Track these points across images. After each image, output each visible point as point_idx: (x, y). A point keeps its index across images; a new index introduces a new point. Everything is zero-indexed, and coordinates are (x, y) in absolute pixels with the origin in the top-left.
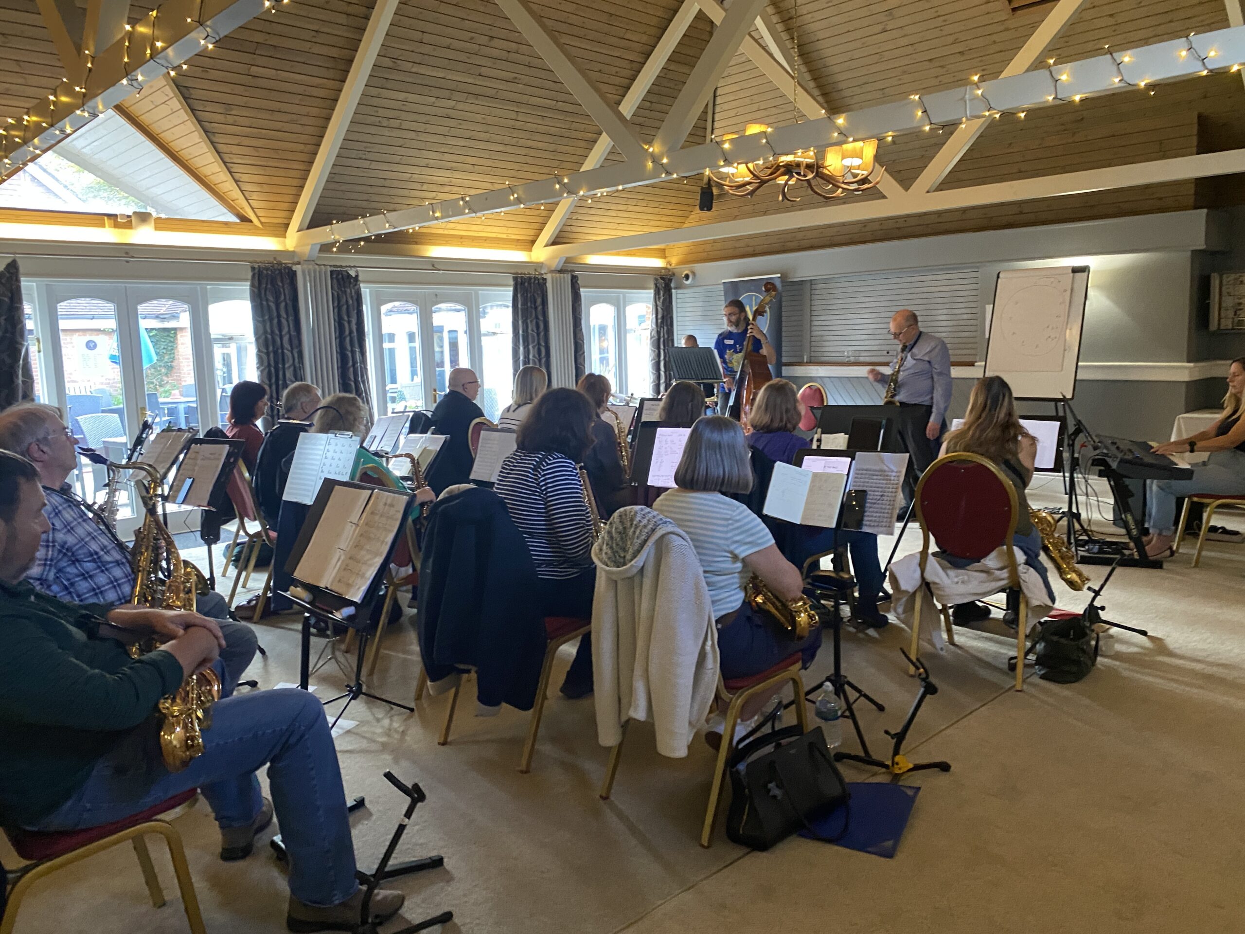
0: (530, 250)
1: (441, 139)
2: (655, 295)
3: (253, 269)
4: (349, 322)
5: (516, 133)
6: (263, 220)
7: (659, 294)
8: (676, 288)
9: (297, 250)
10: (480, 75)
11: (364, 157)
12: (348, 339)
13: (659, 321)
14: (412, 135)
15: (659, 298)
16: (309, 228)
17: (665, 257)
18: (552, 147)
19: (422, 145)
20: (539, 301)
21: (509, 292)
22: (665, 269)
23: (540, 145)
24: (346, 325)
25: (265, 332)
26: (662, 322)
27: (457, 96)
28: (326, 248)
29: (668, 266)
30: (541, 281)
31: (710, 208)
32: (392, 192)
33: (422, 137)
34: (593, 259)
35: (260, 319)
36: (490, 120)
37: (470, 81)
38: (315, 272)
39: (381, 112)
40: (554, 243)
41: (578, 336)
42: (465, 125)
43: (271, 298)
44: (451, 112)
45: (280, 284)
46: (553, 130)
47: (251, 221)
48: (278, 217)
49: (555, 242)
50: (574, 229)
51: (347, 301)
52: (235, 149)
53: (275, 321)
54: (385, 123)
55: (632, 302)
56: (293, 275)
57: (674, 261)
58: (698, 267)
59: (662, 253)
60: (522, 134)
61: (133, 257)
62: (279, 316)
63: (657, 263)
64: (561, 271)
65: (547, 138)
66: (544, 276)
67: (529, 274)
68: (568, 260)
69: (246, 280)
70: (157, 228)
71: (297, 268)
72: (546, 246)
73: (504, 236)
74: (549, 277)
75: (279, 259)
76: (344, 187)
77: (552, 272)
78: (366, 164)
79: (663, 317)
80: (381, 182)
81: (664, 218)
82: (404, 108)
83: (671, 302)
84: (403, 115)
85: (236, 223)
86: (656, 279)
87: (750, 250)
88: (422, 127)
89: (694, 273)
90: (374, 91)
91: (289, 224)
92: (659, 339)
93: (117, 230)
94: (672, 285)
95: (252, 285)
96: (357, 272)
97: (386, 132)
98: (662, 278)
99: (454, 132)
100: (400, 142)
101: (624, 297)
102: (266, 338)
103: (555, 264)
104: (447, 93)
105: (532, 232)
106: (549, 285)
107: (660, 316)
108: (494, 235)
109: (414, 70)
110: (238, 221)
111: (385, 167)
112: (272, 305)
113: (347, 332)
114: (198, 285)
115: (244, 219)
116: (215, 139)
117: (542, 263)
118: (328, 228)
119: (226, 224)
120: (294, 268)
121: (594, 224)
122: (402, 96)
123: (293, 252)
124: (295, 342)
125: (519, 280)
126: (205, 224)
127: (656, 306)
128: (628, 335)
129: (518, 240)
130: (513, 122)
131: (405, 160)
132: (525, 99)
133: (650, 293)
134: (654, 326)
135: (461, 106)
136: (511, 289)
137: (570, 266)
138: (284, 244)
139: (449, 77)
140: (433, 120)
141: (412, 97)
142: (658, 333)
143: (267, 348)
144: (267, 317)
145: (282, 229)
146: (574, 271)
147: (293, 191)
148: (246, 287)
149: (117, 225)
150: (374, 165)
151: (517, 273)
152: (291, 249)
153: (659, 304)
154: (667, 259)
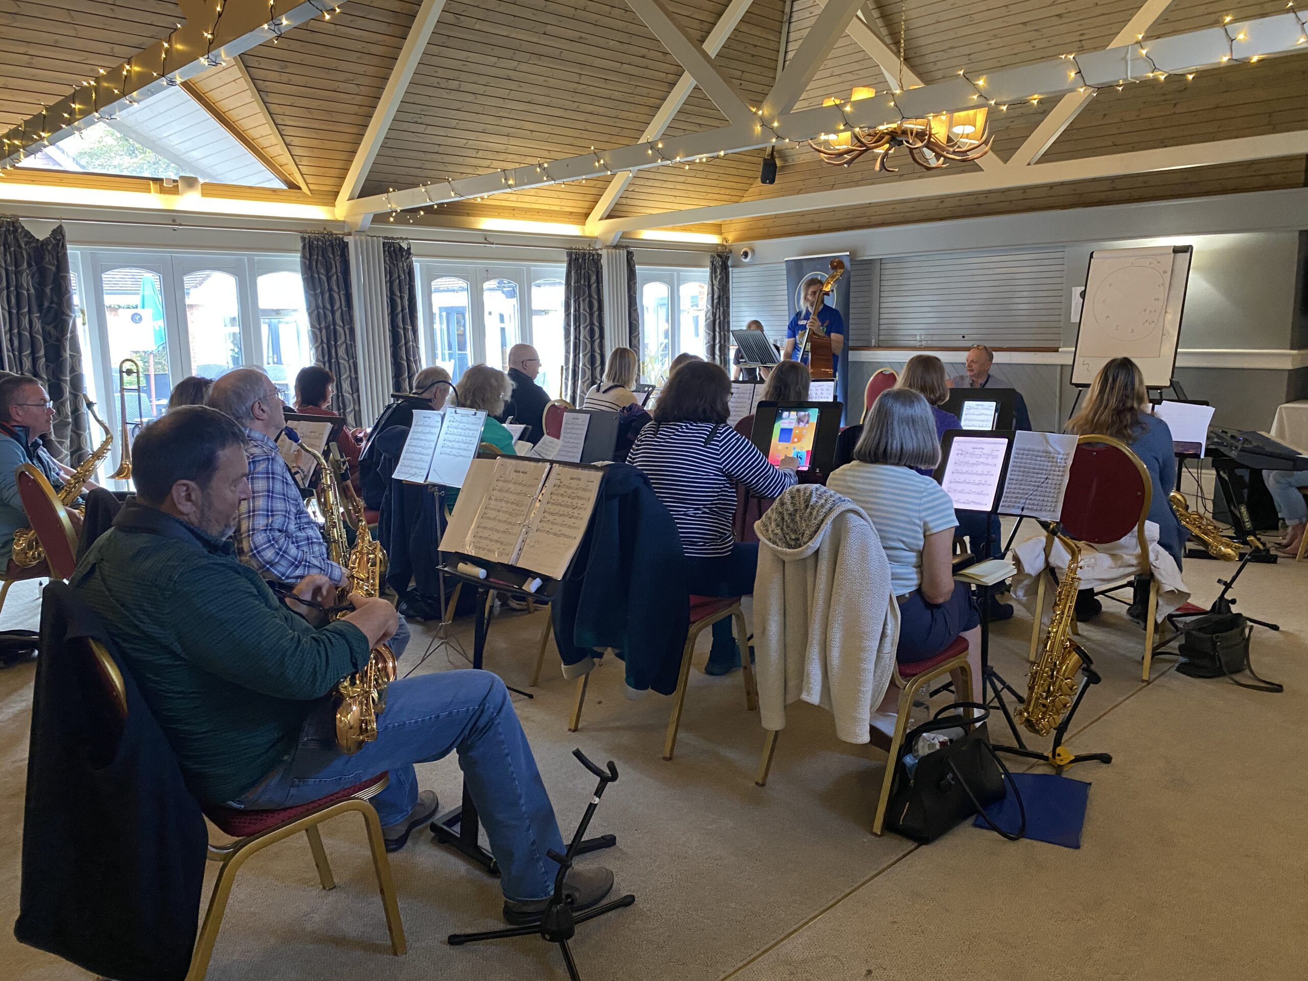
0: (584, 224)
1: (500, 103)
2: (712, 273)
3: (303, 239)
4: (401, 298)
5: (577, 98)
6: (312, 187)
7: (716, 272)
8: (733, 266)
9: (346, 220)
10: (544, 34)
11: (420, 121)
12: (400, 315)
13: (715, 301)
14: (470, 98)
15: (716, 277)
16: (360, 196)
17: (720, 233)
18: (613, 113)
19: (480, 109)
20: (593, 278)
21: (562, 268)
22: (722, 245)
23: (601, 110)
24: (399, 301)
25: (317, 307)
26: (718, 303)
27: (519, 56)
28: (380, 218)
29: (725, 243)
30: (596, 257)
31: (772, 182)
32: (447, 159)
33: (481, 100)
34: (647, 234)
35: (312, 293)
36: (552, 83)
37: (535, 40)
38: (367, 242)
39: (441, 73)
40: (609, 217)
41: (633, 315)
42: (526, 87)
43: (322, 271)
44: (512, 74)
45: (331, 256)
46: (616, 95)
47: (299, 188)
48: (327, 184)
49: (610, 215)
50: (629, 202)
51: (399, 276)
52: (288, 111)
53: (327, 295)
54: (444, 84)
55: (686, 280)
56: (344, 246)
57: (731, 237)
58: (758, 244)
59: (718, 229)
60: (584, 99)
61: (180, 225)
62: (330, 290)
63: (713, 239)
64: (616, 247)
65: (609, 103)
66: (599, 252)
67: (583, 249)
68: (624, 236)
69: (296, 251)
70: (204, 194)
71: (349, 240)
72: (601, 219)
73: (557, 208)
74: (604, 252)
75: (329, 229)
76: (397, 153)
77: (607, 247)
78: (421, 128)
79: (719, 297)
80: (436, 149)
81: (722, 191)
82: (464, 68)
83: (727, 281)
84: (463, 77)
85: (283, 190)
86: (713, 257)
87: (815, 226)
88: (481, 89)
89: (753, 251)
90: (435, 49)
91: (338, 192)
92: (714, 321)
93: (162, 195)
94: (729, 263)
95: (303, 257)
96: (409, 244)
97: (444, 94)
98: (718, 255)
99: (513, 95)
100: (458, 105)
101: (678, 275)
102: (319, 313)
103: (612, 239)
104: (509, 53)
105: (587, 204)
106: (604, 262)
107: (716, 296)
108: (547, 207)
109: (477, 27)
110: (286, 188)
111: (441, 132)
112: (324, 278)
113: (399, 309)
114: (244, 256)
115: (292, 186)
116: (267, 99)
117: (597, 238)
118: (383, 197)
119: (274, 191)
120: (346, 240)
121: (651, 197)
122: (462, 55)
123: (344, 222)
124: (346, 317)
125: (574, 256)
126: (252, 191)
127: (713, 285)
128: (682, 316)
129: (571, 213)
130: (576, 85)
131: (462, 125)
132: (588, 61)
133: (706, 272)
134: (710, 307)
135: (523, 67)
136: (565, 265)
137: (625, 242)
138: (333, 213)
139: (513, 35)
140: (493, 82)
141: (473, 57)
142: (714, 315)
143: (320, 324)
144: (319, 291)
145: (330, 198)
146: (629, 247)
147: (344, 156)
148: (297, 257)
149: (163, 191)
150: (430, 130)
151: (571, 249)
152: (342, 219)
153: (716, 283)
154: (725, 235)
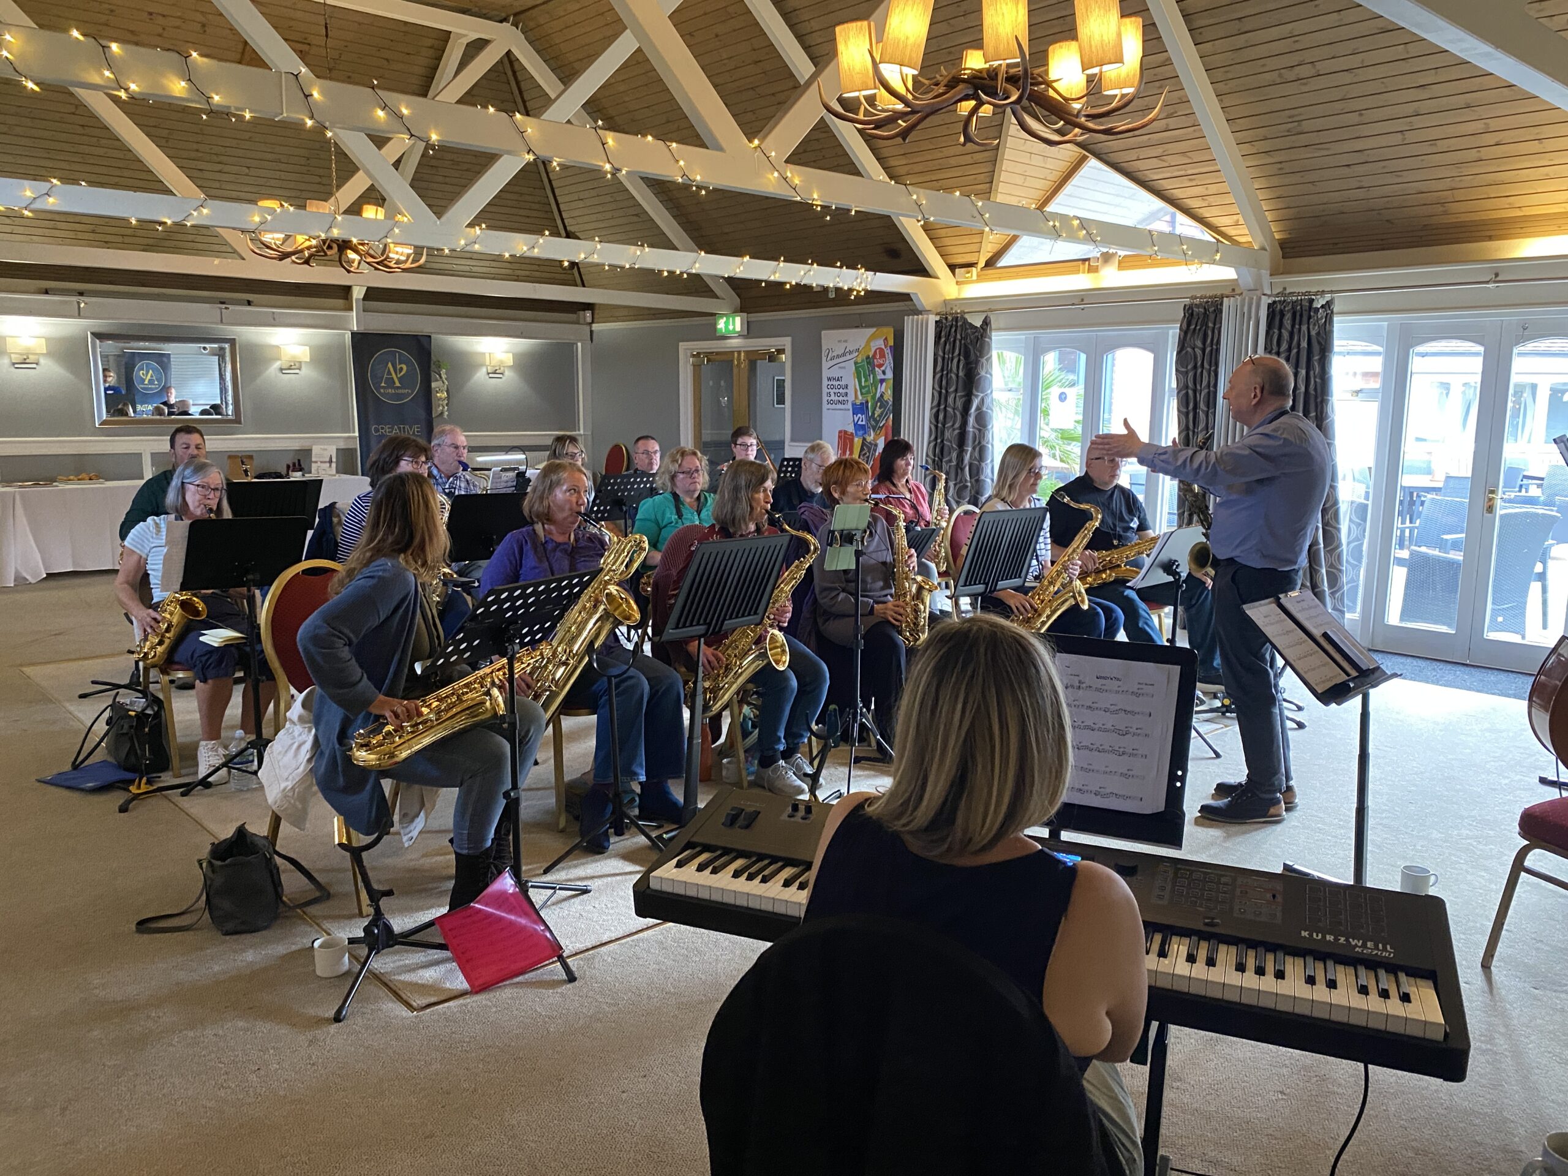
3: (1184, 307)
14: (1347, 78)
25: (1186, 386)
35: (1184, 370)
43: (1198, 343)
53: (1199, 371)
62: (1202, 366)
70: (1118, 268)
78: (1314, 138)
80: (1366, 156)
84: (1307, 56)
88: (1355, 61)
93: (1090, 275)
95: (1182, 328)
102: (1187, 394)
124: (1213, 399)
143: (1187, 407)
144: (1190, 367)
149: (1089, 270)
